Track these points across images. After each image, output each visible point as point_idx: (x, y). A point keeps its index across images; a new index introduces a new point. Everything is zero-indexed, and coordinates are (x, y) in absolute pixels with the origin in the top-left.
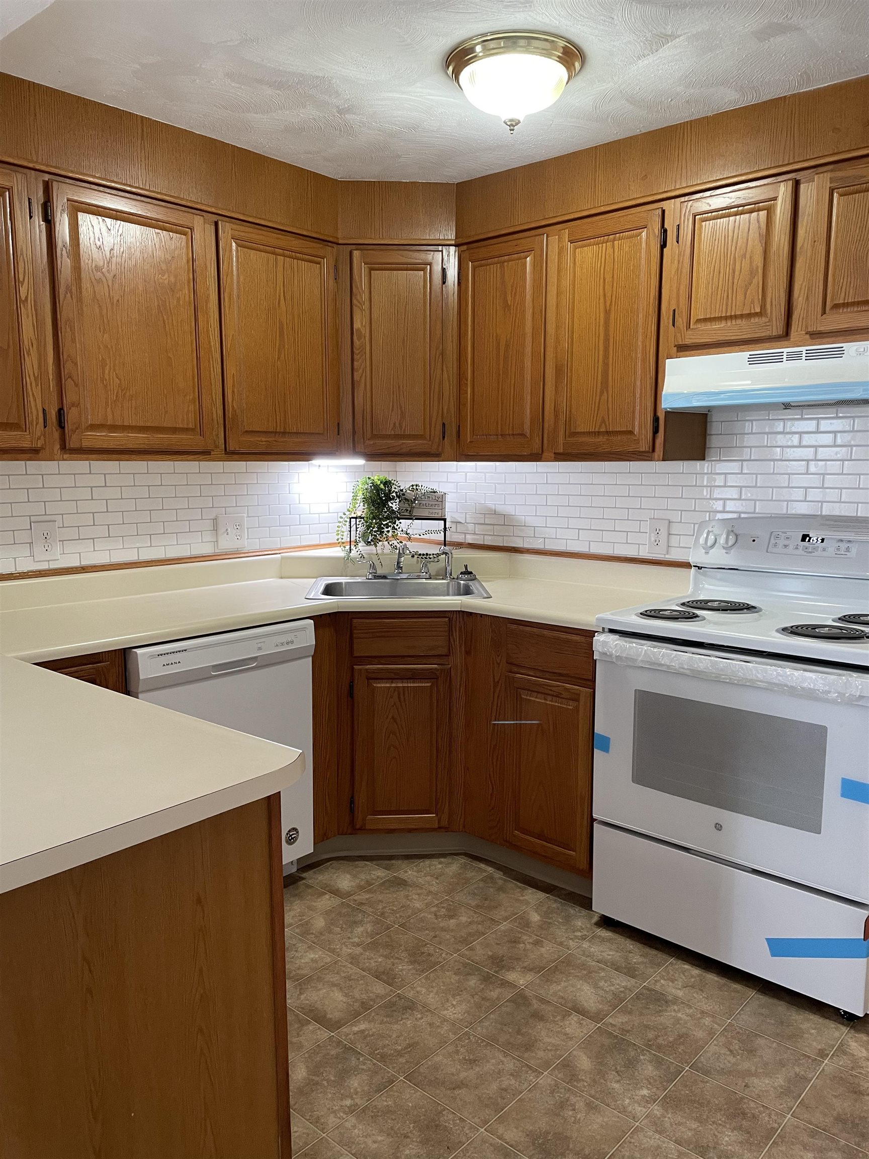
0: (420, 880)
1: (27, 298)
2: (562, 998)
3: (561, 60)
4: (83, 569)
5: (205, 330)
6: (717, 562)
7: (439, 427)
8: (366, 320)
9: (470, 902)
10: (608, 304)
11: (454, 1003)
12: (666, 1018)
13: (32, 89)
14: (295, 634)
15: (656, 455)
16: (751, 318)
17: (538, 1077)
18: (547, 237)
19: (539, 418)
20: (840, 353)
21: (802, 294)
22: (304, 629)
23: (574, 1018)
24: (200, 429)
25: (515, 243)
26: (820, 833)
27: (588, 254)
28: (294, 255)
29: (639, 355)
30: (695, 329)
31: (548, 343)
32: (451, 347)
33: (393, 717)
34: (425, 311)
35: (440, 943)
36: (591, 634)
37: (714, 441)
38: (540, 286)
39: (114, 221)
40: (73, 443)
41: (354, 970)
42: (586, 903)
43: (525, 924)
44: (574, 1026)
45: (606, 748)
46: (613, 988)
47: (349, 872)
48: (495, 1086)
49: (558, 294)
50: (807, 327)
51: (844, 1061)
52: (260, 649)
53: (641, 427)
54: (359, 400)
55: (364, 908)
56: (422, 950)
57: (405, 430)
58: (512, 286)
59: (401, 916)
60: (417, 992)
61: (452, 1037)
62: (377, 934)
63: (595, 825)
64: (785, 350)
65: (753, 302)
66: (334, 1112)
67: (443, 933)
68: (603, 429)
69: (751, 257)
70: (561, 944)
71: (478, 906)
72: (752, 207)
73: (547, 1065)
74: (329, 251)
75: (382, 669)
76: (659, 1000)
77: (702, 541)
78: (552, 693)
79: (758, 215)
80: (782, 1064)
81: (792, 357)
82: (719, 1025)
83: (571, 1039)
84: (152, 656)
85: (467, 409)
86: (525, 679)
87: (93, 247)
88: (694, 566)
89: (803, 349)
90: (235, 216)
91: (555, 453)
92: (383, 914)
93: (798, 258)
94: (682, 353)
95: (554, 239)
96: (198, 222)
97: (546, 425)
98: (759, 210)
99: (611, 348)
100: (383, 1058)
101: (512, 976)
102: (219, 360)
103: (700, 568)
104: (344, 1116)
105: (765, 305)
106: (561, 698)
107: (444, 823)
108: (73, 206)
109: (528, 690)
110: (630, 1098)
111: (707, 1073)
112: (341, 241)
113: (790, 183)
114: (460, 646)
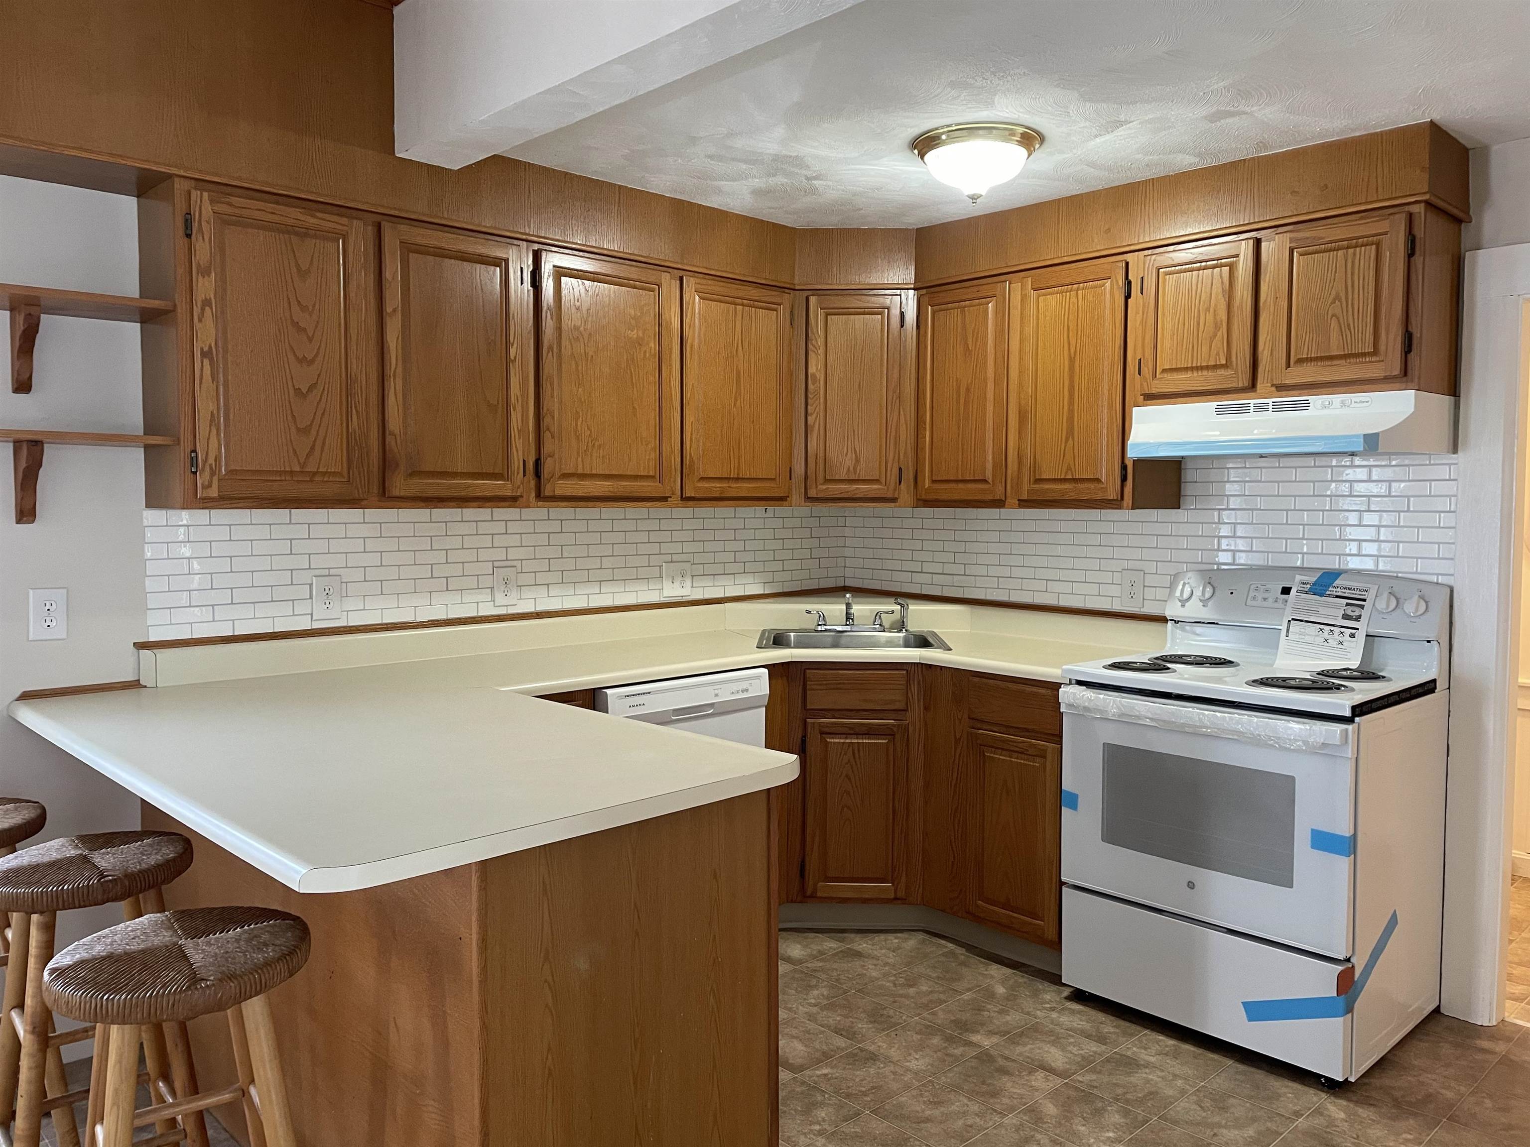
0: (876, 953)
1: (515, 358)
2: (1028, 1057)
3: (1020, 143)
4: (538, 615)
5: (668, 380)
6: (1194, 615)
7: (895, 471)
8: (821, 366)
9: (930, 973)
10: (1072, 350)
11: (917, 1057)
12: (1137, 1078)
13: (527, 167)
14: (750, 682)
15: (1125, 503)
16: (1217, 369)
17: (1003, 1118)
18: (1010, 284)
19: (1001, 464)
20: (1305, 406)
21: (1267, 348)
22: (758, 677)
23: (1040, 1074)
24: (660, 476)
25: (976, 289)
26: (1291, 887)
27: (1051, 302)
28: (753, 303)
29: (1105, 403)
30: (1161, 378)
31: (1011, 387)
32: (909, 388)
33: (847, 776)
34: (882, 356)
35: (900, 1007)
36: (1055, 687)
37: (1188, 489)
38: (1003, 332)
39: (590, 283)
40: (547, 492)
41: (811, 1026)
42: (1056, 979)
43: (990, 995)
44: (1039, 1079)
45: (1074, 806)
46: (1081, 1052)
47: (799, 943)
48: (960, 1123)
49: (1021, 341)
50: (1272, 380)
51: (1318, 1121)
52: (717, 695)
53: (1108, 474)
54: (812, 445)
55: (818, 974)
56: (881, 1012)
57: (859, 474)
58: (973, 332)
59: (857, 983)
60: (879, 1046)
61: (917, 1084)
62: (833, 997)
63: (1064, 889)
64: (1252, 402)
65: (1218, 354)
66: (805, 1134)
67: (903, 999)
68: (1069, 477)
69: (1215, 311)
70: (1028, 1013)
71: (938, 978)
72: (1216, 263)
73: (1012, 1109)
74: (786, 298)
75: (836, 724)
76: (1130, 1064)
77: (1178, 594)
78: (1018, 750)
79: (1221, 270)
80: (1254, 1120)
81: (1260, 408)
82: (1190, 1086)
83: (1037, 1090)
84: (620, 697)
85: (925, 453)
86: (987, 735)
87: (573, 309)
88: (1171, 620)
89: (1270, 401)
90: (699, 271)
91: (1019, 500)
92: (837, 980)
93: (1261, 313)
94: (1149, 402)
95: (1017, 286)
96: (665, 278)
97: (1009, 472)
98: (1222, 266)
99: (1076, 393)
100: (848, 1096)
101: (976, 1038)
102: (679, 409)
103: (1176, 622)
104: (814, 1137)
105: (1230, 358)
106: (1027, 754)
107: (902, 894)
108: (557, 271)
109: (993, 747)
110: (1095, 1139)
111: (1176, 1122)
112: (797, 287)
113: (1251, 242)
114: (919, 701)
